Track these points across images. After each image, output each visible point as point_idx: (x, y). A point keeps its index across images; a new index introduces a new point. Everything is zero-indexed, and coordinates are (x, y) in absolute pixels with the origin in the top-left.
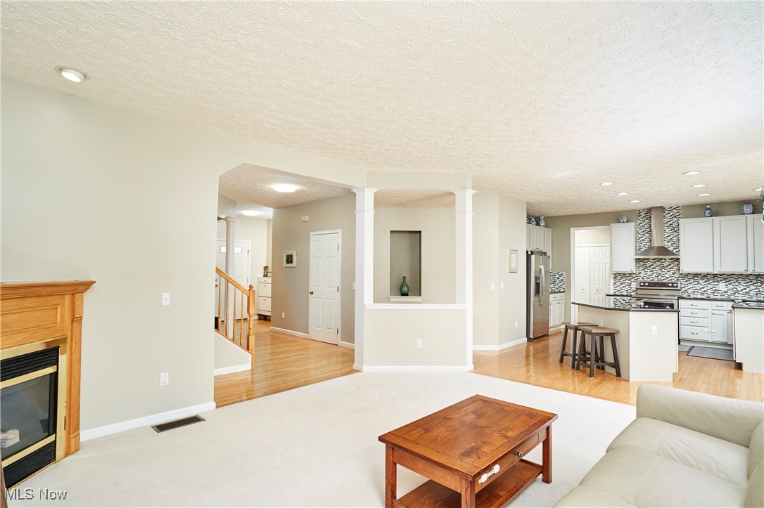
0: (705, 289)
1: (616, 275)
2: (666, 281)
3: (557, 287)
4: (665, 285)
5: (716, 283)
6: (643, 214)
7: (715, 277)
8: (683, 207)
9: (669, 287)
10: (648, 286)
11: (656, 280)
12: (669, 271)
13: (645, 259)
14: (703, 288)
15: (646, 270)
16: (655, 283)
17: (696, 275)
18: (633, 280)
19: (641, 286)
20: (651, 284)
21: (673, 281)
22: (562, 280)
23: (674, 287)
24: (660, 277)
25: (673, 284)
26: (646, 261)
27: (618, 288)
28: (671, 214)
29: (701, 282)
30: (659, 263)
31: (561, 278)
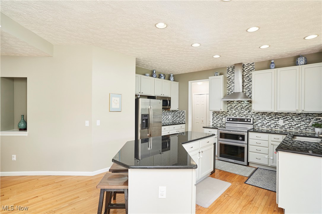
0: (269, 124)
1: (215, 112)
2: (244, 117)
3: (181, 120)
4: (242, 120)
5: (277, 119)
6: (231, 70)
7: (277, 115)
8: (256, 63)
9: (245, 121)
10: (232, 121)
11: (238, 117)
12: (246, 110)
13: (231, 102)
14: (268, 123)
15: (232, 109)
16: (237, 119)
17: (263, 113)
18: (224, 116)
19: (228, 121)
20: (234, 120)
21: (248, 118)
22: (184, 116)
23: (249, 122)
24: (240, 115)
25: (248, 119)
26: (232, 103)
27: (215, 122)
28: (248, 69)
29: (267, 118)
30: (240, 104)
31: (183, 114)
